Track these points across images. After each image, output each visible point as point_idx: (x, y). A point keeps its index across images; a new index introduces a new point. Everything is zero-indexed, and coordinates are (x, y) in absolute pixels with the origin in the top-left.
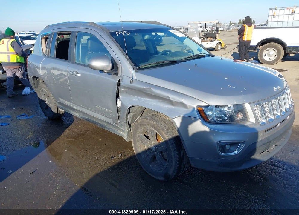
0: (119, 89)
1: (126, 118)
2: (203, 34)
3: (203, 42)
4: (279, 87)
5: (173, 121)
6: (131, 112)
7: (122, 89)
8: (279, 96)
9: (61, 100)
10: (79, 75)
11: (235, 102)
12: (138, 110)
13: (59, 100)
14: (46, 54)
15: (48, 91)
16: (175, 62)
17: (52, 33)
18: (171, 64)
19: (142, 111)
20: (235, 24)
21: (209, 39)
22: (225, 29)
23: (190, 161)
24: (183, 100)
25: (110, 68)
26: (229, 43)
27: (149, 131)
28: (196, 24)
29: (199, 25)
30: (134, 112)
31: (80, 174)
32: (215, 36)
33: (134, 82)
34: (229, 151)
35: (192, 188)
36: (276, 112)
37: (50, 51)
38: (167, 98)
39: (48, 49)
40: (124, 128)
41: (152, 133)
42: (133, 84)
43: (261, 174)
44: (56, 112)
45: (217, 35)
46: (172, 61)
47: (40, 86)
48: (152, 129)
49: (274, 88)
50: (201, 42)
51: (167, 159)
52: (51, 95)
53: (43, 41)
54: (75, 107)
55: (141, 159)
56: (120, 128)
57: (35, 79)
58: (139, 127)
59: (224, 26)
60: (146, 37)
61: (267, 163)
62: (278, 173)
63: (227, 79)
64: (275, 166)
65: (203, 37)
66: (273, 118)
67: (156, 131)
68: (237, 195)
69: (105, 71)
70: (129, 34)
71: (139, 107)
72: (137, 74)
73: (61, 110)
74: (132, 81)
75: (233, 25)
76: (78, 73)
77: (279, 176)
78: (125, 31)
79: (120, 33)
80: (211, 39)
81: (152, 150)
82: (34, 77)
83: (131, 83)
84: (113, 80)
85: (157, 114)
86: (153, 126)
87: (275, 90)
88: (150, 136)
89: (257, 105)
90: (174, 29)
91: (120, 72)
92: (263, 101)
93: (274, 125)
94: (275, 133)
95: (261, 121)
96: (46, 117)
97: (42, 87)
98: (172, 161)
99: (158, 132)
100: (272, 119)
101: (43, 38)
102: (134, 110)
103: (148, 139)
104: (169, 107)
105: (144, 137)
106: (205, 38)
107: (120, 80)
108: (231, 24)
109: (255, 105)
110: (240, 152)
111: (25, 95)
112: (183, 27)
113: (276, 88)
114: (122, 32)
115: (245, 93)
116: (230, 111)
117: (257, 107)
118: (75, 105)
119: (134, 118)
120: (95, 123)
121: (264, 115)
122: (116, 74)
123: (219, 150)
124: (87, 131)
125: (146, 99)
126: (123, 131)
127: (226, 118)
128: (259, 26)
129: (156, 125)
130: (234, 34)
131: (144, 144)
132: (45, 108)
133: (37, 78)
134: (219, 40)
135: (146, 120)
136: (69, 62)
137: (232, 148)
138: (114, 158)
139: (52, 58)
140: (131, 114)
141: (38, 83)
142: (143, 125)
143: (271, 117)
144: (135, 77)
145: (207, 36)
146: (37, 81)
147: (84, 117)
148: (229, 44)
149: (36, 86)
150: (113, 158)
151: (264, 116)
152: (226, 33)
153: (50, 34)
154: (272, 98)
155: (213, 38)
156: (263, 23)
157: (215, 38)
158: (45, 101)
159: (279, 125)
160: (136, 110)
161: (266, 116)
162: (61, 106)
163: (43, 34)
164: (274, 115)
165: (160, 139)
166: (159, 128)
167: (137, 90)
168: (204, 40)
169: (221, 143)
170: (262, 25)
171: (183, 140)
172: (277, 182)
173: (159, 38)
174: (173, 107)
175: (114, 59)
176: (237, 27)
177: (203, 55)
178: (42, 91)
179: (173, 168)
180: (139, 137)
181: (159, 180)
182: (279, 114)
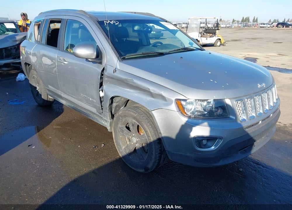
0: (103, 79)
1: (108, 108)
2: (203, 30)
3: (203, 37)
4: (263, 84)
5: (152, 113)
6: (114, 103)
7: (105, 79)
8: (263, 93)
9: (50, 87)
10: (66, 63)
11: (215, 97)
12: (121, 101)
13: (48, 87)
14: (38, 41)
15: (39, 78)
16: (162, 54)
17: (44, 20)
18: (158, 56)
19: (125, 102)
20: (238, 21)
21: (209, 35)
22: (228, 26)
23: (168, 154)
24: (162, 93)
25: (94, 57)
26: (229, 39)
27: (131, 123)
28: (196, 19)
29: (200, 20)
30: (117, 102)
31: (61, 162)
32: (214, 32)
33: (117, 72)
34: (206, 146)
35: (170, 181)
36: (258, 109)
37: (41, 38)
38: (147, 90)
39: (39, 36)
40: (107, 118)
41: (133, 125)
42: (115, 74)
43: (241, 171)
44: (46, 99)
45: (217, 31)
46: (159, 53)
47: (31, 73)
48: (134, 121)
49: (259, 85)
50: (200, 37)
51: (147, 151)
52: (41, 82)
53: (36, 28)
54: (63, 95)
55: (121, 150)
56: (103, 118)
57: (27, 65)
58: (121, 118)
59: (226, 23)
60: (136, 28)
61: (249, 161)
62: (258, 171)
63: (210, 73)
64: (256, 164)
65: (203, 32)
66: (255, 115)
67: (138, 124)
68: (213, 191)
69: (90, 60)
70: (117, 24)
71: (122, 98)
72: (121, 63)
73: (50, 97)
74: (115, 71)
75: (236, 23)
76: (65, 61)
77: (259, 175)
78: (113, 20)
79: (108, 22)
80: (211, 35)
81: (132, 142)
82: (26, 64)
83: (114, 73)
84: (98, 69)
85: (139, 106)
86: (135, 118)
87: (259, 87)
88: (131, 127)
89: (239, 101)
90: (166, 21)
91: (105, 61)
92: (245, 98)
93: (255, 122)
94: (255, 131)
95: (242, 118)
96: (36, 104)
97: (33, 73)
98: (152, 154)
99: (140, 124)
100: (253, 116)
101: (36, 25)
102: (117, 101)
103: (129, 131)
104: (149, 99)
105: (125, 128)
106: (205, 34)
107: (104, 69)
108: (234, 21)
109: (236, 101)
110: (217, 148)
111: (20, 81)
112: (185, 22)
113: (260, 85)
114: (111, 21)
115: (226, 88)
116: (210, 106)
117: (238, 103)
118: (62, 93)
119: (117, 109)
120: (80, 111)
121: (245, 111)
122: (101, 63)
123: (195, 144)
124: (74, 120)
125: (128, 90)
126: (106, 121)
127: (206, 113)
128: (262, 24)
129: (138, 117)
130: (236, 31)
131: (125, 136)
132: (36, 94)
133: (29, 65)
134: (219, 36)
135: (127, 112)
136: (57, 49)
137: (209, 144)
138: (97, 147)
139: (43, 44)
140: (114, 105)
141: (30, 69)
142: (125, 116)
143: (252, 114)
144: (118, 67)
145: (207, 32)
146: (29, 67)
147: (71, 105)
148: (229, 41)
149: (28, 72)
150: (95, 147)
151: (245, 113)
152: (227, 30)
153: (42, 21)
154: (255, 94)
155: (213, 34)
156: (266, 22)
157: (215, 34)
158: (36, 88)
159: (260, 122)
160: (119, 101)
161: (247, 113)
162: (50, 93)
163: (37, 20)
164: (256, 112)
165: (141, 131)
166: (141, 120)
167: (119, 80)
168: (203, 36)
169: (198, 138)
170: (264, 24)
171: (161, 133)
172: (255, 180)
173: (149, 30)
174: (153, 99)
175: (99, 48)
176: (240, 25)
177: (192, 49)
178: (34, 78)
179: (153, 161)
180: (120, 128)
181: (139, 172)
182: (261, 111)
